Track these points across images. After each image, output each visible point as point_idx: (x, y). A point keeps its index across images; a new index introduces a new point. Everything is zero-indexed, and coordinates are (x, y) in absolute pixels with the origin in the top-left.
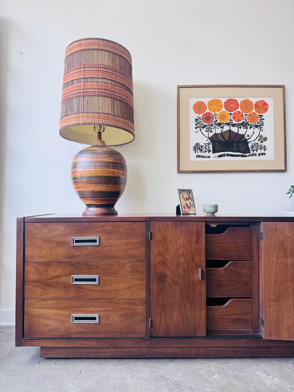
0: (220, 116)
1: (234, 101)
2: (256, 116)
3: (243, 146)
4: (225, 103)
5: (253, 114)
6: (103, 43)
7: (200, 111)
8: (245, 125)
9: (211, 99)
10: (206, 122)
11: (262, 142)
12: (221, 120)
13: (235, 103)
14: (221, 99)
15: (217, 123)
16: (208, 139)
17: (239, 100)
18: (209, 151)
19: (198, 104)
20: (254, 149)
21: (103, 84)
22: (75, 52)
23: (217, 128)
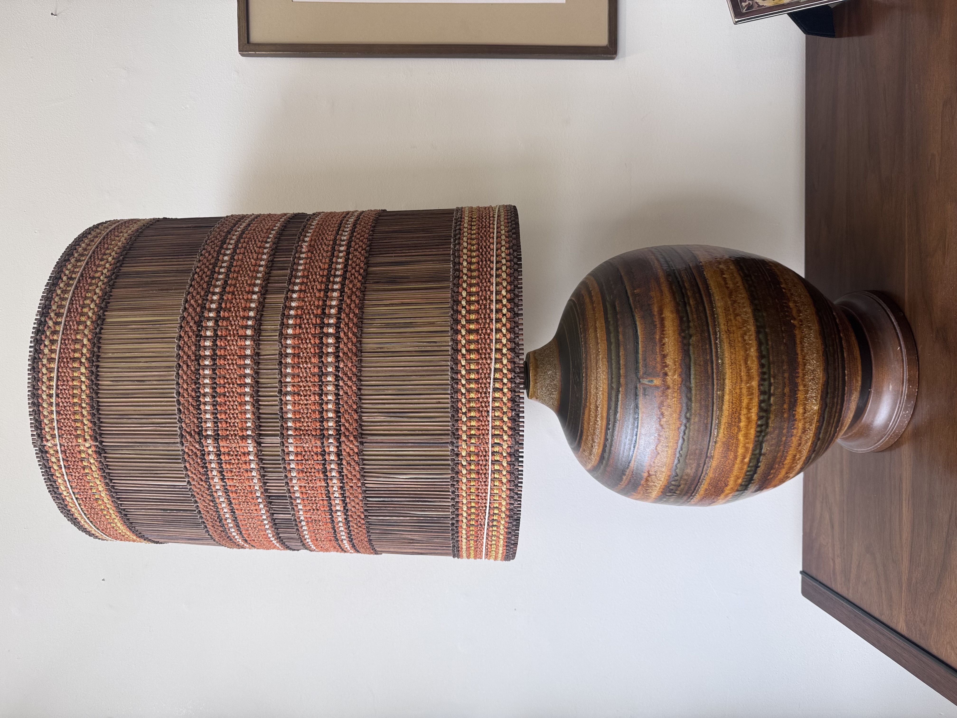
6: (58, 338)
21: (290, 331)
22: (111, 489)
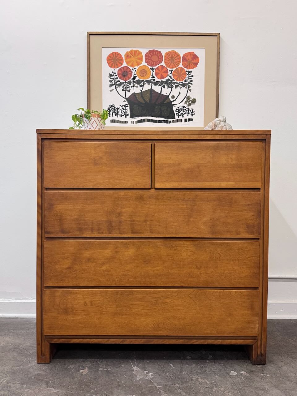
0: (140, 72)
1: (157, 53)
2: (183, 72)
3: (167, 110)
4: (146, 55)
5: (179, 69)
7: (115, 65)
8: (169, 84)
9: (129, 50)
10: (122, 78)
11: (189, 105)
12: (141, 77)
13: (159, 55)
14: (140, 50)
15: (135, 80)
16: (125, 99)
17: (164, 52)
18: (127, 115)
19: (113, 55)
20: (180, 114)
23: (136, 87)
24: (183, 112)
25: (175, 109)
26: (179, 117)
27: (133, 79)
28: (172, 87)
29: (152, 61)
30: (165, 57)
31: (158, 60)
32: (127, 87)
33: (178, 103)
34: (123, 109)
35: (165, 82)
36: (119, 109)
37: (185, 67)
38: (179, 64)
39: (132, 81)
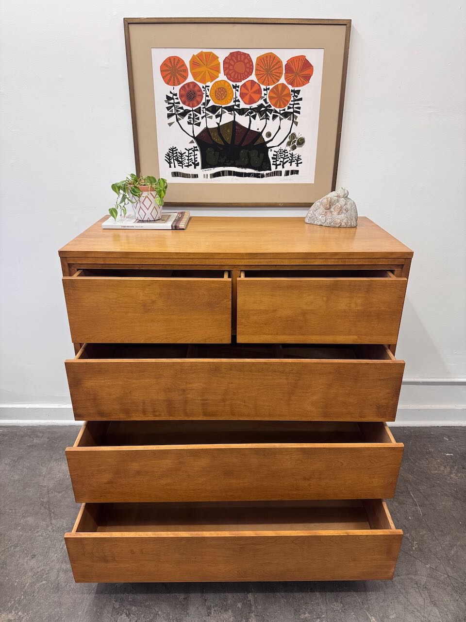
0: (216, 91)
1: (243, 57)
2: (286, 92)
3: (258, 156)
4: (224, 62)
5: (280, 88)
7: (174, 80)
8: (262, 112)
9: (196, 52)
10: (187, 104)
11: (294, 148)
12: (217, 101)
13: (246, 61)
14: (216, 52)
15: (208, 107)
16: (193, 139)
17: (255, 55)
18: (196, 165)
19: (171, 62)
20: (278, 163)
23: (209, 117)
24: (284, 159)
25: (271, 154)
26: (276, 168)
27: (204, 104)
28: (267, 118)
29: (235, 72)
30: (257, 64)
31: (246, 71)
32: (196, 118)
33: (276, 145)
34: (190, 155)
35: (256, 110)
36: (184, 155)
37: (289, 83)
38: (280, 77)
39: (203, 108)
